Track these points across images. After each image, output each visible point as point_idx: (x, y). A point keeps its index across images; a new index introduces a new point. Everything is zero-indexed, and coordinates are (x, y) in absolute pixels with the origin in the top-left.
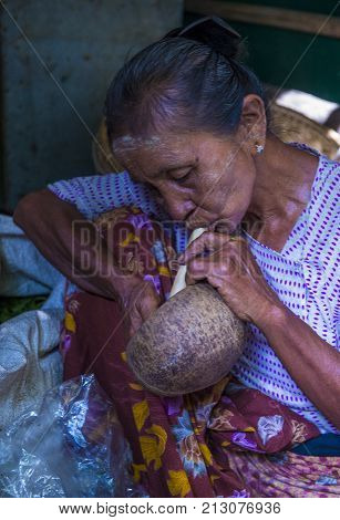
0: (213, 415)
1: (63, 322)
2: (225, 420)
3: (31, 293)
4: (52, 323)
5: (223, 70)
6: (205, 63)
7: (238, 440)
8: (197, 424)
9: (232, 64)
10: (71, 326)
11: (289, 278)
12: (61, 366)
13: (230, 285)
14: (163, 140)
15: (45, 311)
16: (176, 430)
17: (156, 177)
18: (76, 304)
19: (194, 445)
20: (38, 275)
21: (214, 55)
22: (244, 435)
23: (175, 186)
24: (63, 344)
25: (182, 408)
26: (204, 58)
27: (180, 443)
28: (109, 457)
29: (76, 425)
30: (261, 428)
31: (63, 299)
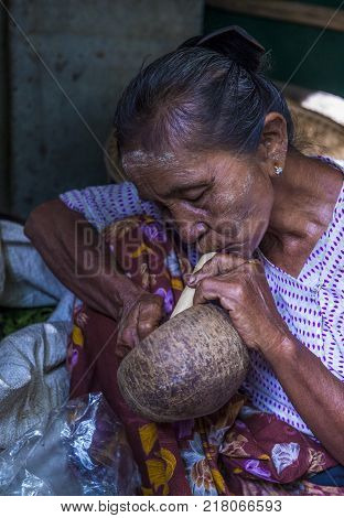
0: (225, 439)
1: (70, 336)
2: (238, 446)
3: (38, 304)
4: (59, 338)
5: (244, 84)
6: (225, 76)
7: (250, 467)
8: (209, 448)
9: (254, 79)
10: (78, 340)
11: (304, 304)
12: (68, 383)
13: (244, 309)
14: (177, 157)
15: (52, 323)
16: (186, 455)
17: (167, 196)
18: (84, 318)
19: (206, 470)
20: (45, 286)
21: (235, 68)
22: (258, 463)
23: (188, 207)
24: (70, 359)
25: (193, 431)
26: (224, 70)
27: (191, 468)
28: (116, 481)
29: (82, 446)
30: (275, 456)
31: (71, 311)
